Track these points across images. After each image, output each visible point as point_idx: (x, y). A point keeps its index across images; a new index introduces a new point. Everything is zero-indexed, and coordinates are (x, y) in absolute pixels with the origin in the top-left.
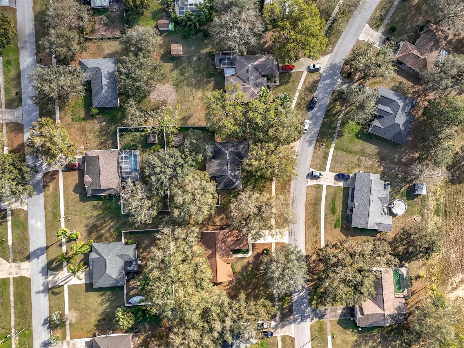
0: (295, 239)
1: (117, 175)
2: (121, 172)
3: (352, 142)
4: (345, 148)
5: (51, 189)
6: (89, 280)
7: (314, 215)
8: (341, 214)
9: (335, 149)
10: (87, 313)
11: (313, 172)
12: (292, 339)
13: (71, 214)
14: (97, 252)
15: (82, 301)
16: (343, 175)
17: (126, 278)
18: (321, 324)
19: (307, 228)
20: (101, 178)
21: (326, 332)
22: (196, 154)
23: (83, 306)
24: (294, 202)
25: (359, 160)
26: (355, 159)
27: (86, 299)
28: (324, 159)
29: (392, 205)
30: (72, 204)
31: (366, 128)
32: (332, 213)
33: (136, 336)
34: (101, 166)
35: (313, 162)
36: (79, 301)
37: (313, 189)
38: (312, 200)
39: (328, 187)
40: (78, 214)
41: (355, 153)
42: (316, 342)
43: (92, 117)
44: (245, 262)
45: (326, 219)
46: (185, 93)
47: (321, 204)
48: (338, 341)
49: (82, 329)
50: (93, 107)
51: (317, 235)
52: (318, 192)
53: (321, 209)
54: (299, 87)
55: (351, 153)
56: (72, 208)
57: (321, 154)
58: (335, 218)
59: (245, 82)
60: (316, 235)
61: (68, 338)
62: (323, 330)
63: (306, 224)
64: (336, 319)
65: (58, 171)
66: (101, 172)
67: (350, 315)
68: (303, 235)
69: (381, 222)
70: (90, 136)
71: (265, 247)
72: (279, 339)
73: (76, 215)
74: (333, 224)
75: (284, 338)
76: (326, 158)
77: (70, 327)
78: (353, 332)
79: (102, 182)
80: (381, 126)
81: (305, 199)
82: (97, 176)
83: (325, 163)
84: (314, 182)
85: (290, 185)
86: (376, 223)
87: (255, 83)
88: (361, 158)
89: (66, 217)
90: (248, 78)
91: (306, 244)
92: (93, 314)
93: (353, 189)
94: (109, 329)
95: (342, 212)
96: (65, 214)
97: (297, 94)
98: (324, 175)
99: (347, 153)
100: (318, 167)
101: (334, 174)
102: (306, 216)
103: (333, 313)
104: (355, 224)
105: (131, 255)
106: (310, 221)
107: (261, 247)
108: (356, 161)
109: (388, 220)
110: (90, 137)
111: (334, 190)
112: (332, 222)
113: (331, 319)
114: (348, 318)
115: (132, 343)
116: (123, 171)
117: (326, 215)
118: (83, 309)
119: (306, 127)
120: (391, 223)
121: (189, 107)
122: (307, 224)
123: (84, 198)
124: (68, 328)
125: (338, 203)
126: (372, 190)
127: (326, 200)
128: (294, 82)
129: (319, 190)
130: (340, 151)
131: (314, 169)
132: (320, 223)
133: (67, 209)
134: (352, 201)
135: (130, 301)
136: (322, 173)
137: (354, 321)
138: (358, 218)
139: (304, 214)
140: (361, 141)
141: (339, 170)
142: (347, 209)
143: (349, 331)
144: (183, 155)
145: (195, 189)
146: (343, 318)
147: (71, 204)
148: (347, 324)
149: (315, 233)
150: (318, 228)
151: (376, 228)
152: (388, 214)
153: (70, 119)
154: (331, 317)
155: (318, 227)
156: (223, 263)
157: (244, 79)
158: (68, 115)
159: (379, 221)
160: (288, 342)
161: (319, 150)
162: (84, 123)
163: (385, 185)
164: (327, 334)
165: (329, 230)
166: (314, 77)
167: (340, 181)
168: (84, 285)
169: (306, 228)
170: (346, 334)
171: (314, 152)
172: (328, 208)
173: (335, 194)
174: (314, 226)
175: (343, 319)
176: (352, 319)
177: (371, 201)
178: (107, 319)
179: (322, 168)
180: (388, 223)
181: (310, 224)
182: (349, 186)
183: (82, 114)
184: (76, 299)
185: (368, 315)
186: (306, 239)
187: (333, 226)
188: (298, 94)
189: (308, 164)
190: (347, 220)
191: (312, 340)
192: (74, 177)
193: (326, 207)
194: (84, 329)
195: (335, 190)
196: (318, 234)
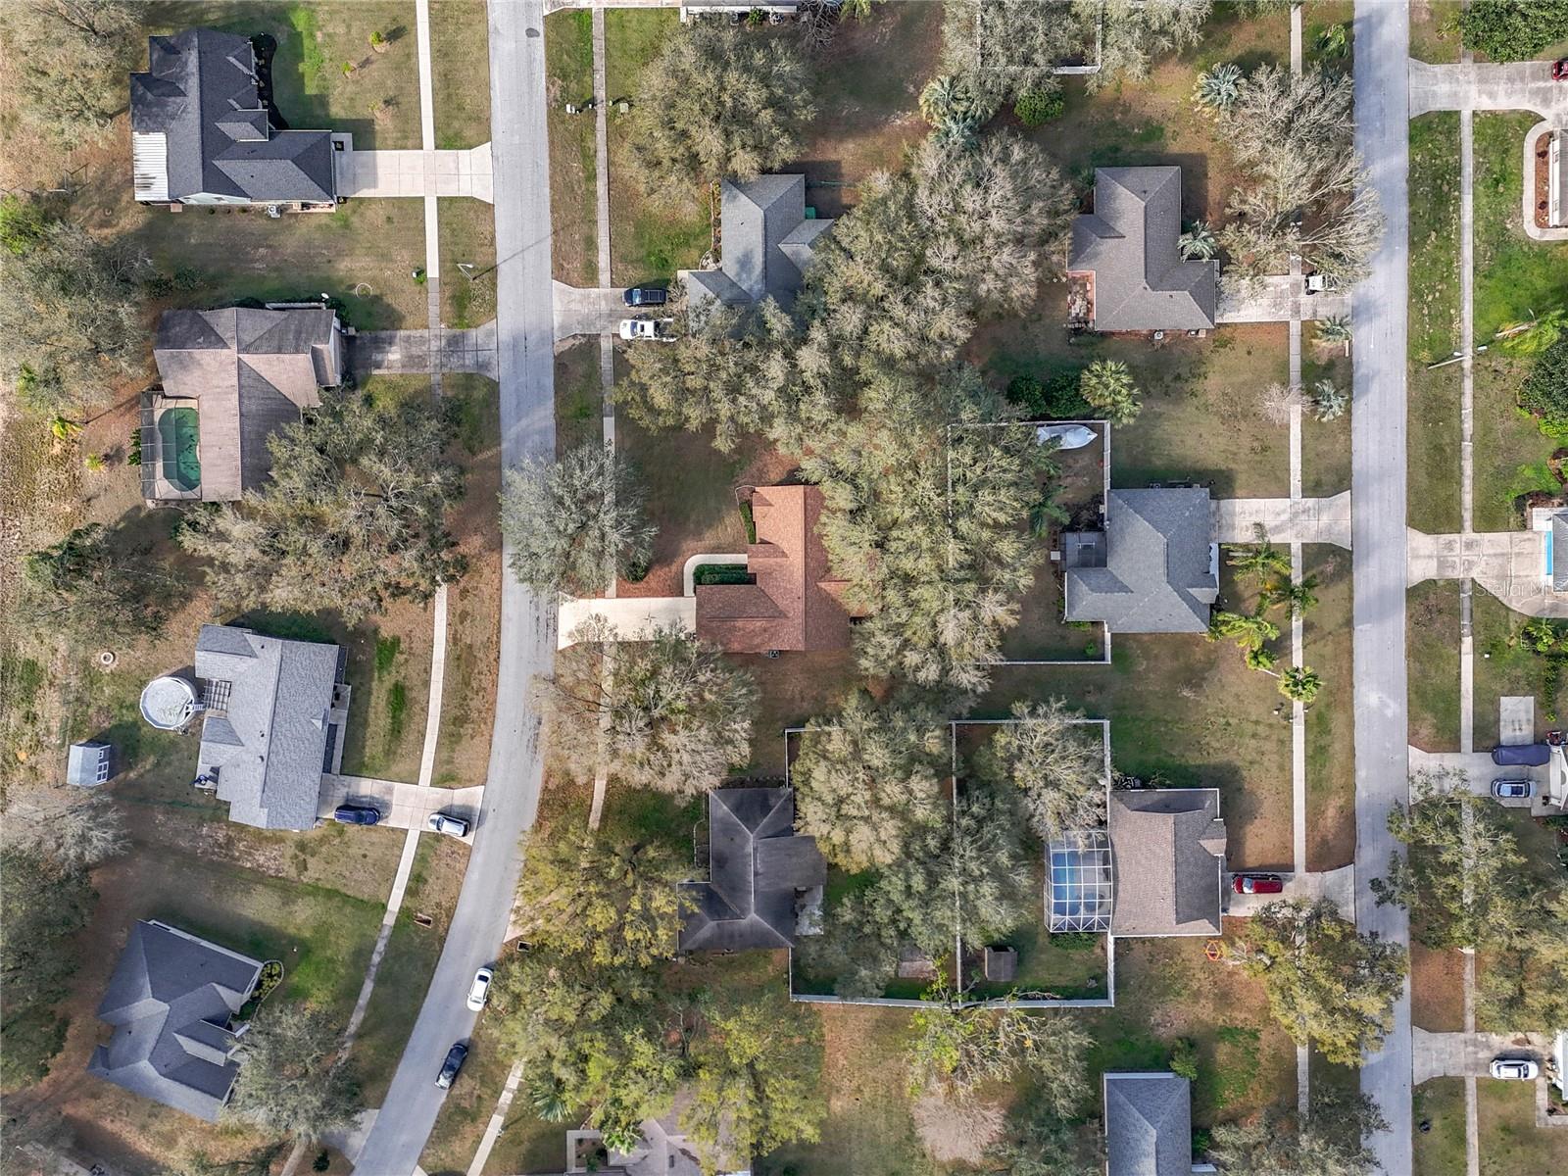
0: (537, 609)
1: (1121, 853)
2: (1106, 862)
3: (323, 929)
4: (348, 910)
5: (1331, 812)
6: (1223, 510)
7: (467, 684)
8: (375, 684)
9: (384, 907)
10: (1233, 403)
11: (464, 834)
12: (560, 273)
13: (1271, 726)
14: (1193, 604)
15: (1246, 442)
16: (359, 820)
17: (1103, 509)
18: (461, 317)
19: (494, 644)
20: (1171, 850)
21: (442, 292)
22: (861, 925)
23: (1243, 426)
24: (531, 733)
25: (301, 866)
26: (315, 870)
27: (1234, 448)
28: (425, 874)
29: (191, 710)
30: (1265, 759)
31: (270, 976)
32: (403, 688)
33: (1077, 319)
34: (1171, 890)
35: (462, 867)
36: (1255, 444)
37: (464, 774)
38: (472, 738)
39: (413, 779)
40: (1249, 728)
41: (314, 890)
42: (481, 259)
43: (1191, 1044)
44: (709, 538)
45: (428, 671)
46: (887, 1112)
47: (441, 723)
48: (403, 257)
49: (1249, 353)
50: (1187, 1081)
51: (459, 618)
52: (450, 761)
53: (443, 705)
54: (497, 1121)
55: (329, 890)
56: (1269, 746)
57: (433, 891)
58: (394, 673)
59: (684, 1152)
60: (464, 616)
61: (1295, 328)
62: (453, 297)
63: (495, 656)
64: (408, 333)
65: (1308, 870)
66: (1171, 870)
67: (358, 342)
68: (510, 620)
69: (236, 659)
70: (1201, 980)
71: (642, 585)
72: (604, 277)
73: (1257, 723)
74: (402, 653)
75: (590, 277)
76: (417, 879)
77: (1287, 363)
78: (353, 287)
79: (1170, 837)
80: (219, 988)
81: (495, 739)
82: (1185, 856)
83: (420, 859)
84: (459, 796)
85: (545, 789)
86: (252, 655)
87: (649, 1147)
88: (293, 873)
89: (1288, 717)
90: (672, 1164)
91: (500, 589)
92: (1212, 398)
93: (327, 768)
94: (1163, 346)
95: (370, 693)
96: (1289, 728)
97: (506, 1098)
98: (426, 819)
99: (343, 890)
100: (444, 848)
101: (392, 821)
102: (495, 684)
103: (415, 351)
104: (324, 657)
105: (1085, 588)
106: (482, 666)
107: (653, 584)
108: (312, 862)
109: (208, 665)
110: (1201, 976)
111: (395, 769)
112: (406, 661)
113: (426, 333)
114: (366, 334)
115: (1093, 295)
116: (1098, 867)
117: (427, 684)
118: (1245, 417)
119: (479, 989)
120: (200, 656)
121: (874, 1067)
122: (492, 657)
123: (1228, 781)
124: (1295, 362)
125: (382, 723)
126: (262, 769)
127: (424, 736)
128: (515, 1141)
129: (444, 770)
130: (366, 897)
131: (457, 842)
132: (447, 657)
133: (1282, 742)
134: (332, 730)
135: (1093, 436)
136: (433, 828)
137: (344, 325)
138: (316, 674)
139: (501, 690)
140: (291, 930)
141: (375, 837)
142: (353, 700)
143: (365, 288)
144: (902, 926)
145: (867, 819)
146: (384, 334)
147: (1271, 761)
148: (370, 314)
149: (468, 623)
150: (454, 639)
151: (254, 640)
152: (210, 683)
153: (1263, 1036)
154: (423, 341)
155: (455, 644)
156: (784, 546)
157: (685, 1162)
158: (1269, 1051)
159: (243, 665)
160: (576, 266)
161: (439, 905)
162: (1220, 1022)
163: (215, 780)
164: (443, 283)
165: (417, 633)
166: (443, 1156)
167: (372, 797)
168: (1239, 493)
169: (498, 642)
170: (373, 280)
171: (455, 899)
172: (417, 708)
173: (389, 753)
174: (470, 647)
175: (384, 329)
176: (352, 331)
177: (267, 732)
178: (1168, 379)
179: (430, 843)
180: (210, 656)
181: (480, 655)
182: (342, 778)
183: (1223, 1052)
184: (1264, 449)
185: (297, 351)
186: (500, 608)
187: (402, 646)
188: (501, 1100)
189: (477, 859)
190: (353, 662)
191: (493, 269)
192: (1258, 846)
193: (425, 710)
194: (1242, 351)
195: (389, 767)
196: (457, 619)
